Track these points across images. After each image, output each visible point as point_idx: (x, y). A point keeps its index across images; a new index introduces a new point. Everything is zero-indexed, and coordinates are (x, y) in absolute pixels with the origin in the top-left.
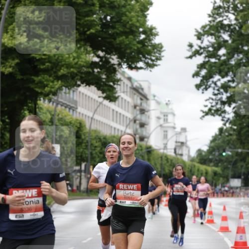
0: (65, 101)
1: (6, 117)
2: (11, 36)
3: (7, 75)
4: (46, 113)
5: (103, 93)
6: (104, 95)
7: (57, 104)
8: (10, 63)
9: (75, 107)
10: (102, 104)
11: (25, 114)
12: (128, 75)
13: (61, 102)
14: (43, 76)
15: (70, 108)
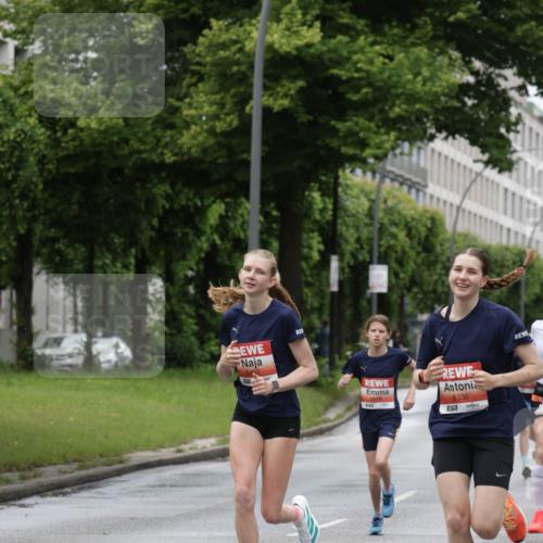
0: (401, 168)
1: (272, 205)
2: (288, 29)
3: (278, 113)
4: (357, 197)
5: (483, 152)
6: (486, 157)
7: (383, 177)
8: (285, 89)
9: (423, 183)
10: (482, 177)
11: (313, 198)
12: (539, 110)
13: (393, 172)
14: (355, 119)
15: (412, 185)
